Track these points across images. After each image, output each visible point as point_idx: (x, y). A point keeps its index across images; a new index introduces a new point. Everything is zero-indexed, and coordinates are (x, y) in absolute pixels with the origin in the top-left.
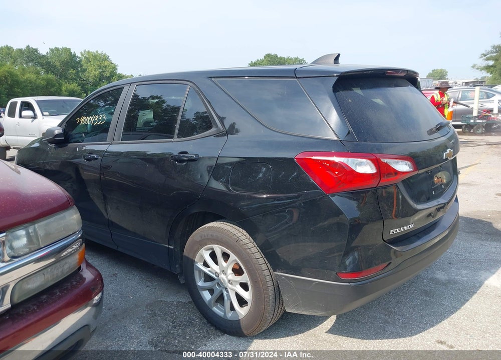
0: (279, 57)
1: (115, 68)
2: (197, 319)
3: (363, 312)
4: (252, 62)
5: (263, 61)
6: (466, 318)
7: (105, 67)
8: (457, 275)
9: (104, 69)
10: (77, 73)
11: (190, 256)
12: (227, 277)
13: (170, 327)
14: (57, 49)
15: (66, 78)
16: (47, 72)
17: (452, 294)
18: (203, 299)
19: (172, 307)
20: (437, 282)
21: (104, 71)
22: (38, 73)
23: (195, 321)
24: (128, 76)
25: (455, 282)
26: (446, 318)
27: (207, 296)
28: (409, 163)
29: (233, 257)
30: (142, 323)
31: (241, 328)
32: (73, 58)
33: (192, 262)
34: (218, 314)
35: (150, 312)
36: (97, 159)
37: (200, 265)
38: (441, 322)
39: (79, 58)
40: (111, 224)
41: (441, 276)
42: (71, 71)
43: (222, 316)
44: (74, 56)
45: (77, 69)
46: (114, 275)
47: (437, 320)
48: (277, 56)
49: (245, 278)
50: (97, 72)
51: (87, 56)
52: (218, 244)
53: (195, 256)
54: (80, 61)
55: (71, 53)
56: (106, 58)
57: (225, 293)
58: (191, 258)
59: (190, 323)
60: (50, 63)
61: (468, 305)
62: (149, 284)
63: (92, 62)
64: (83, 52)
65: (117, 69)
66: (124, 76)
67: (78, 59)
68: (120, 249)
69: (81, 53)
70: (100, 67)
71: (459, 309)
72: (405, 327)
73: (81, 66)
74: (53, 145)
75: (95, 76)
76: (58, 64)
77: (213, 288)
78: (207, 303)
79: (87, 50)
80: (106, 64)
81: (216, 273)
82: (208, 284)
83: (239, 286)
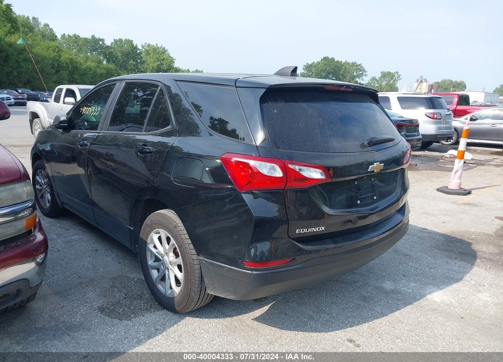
0: (336, 60)
1: (172, 61)
2: (147, 295)
3: (295, 307)
4: (307, 64)
5: (319, 64)
6: (388, 324)
7: (163, 60)
8: (404, 286)
9: (162, 62)
10: (137, 65)
11: (144, 238)
12: (168, 259)
13: (122, 298)
14: (121, 40)
15: (126, 69)
16: (108, 61)
17: (388, 302)
18: (151, 277)
19: (132, 282)
20: (380, 290)
21: (161, 64)
22: (100, 62)
23: (145, 295)
24: (185, 70)
25: (398, 292)
26: (368, 321)
27: (155, 274)
28: (321, 171)
29: (173, 241)
30: (101, 292)
31: (174, 304)
32: (134, 49)
33: (145, 244)
34: (161, 291)
35: (111, 284)
36: (87, 145)
37: (151, 247)
38: (361, 324)
39: (140, 50)
40: (93, 204)
41: (388, 285)
42: (131, 62)
43: (164, 293)
44: (136, 48)
45: (137, 61)
46: (96, 250)
47: (359, 322)
48: (334, 60)
49: (180, 261)
50: (156, 65)
51: (147, 48)
52: (162, 229)
53: (147, 238)
54: (141, 53)
55: (133, 45)
56: (164, 51)
57: (167, 272)
58: (144, 239)
59: (141, 297)
60: (112, 52)
61: (397, 313)
62: (121, 261)
63: (151, 55)
64: (144, 45)
65: (174, 63)
66: (180, 69)
67: (138, 51)
68: (100, 228)
69: (142, 45)
70: (158, 60)
71: (387, 315)
72: (327, 324)
73: (141, 58)
74: (60, 130)
75: (153, 68)
76: (119, 54)
77: (159, 268)
78: (154, 281)
79: (148, 43)
80: (165, 57)
81: (162, 254)
82: (156, 264)
83: (176, 267)
